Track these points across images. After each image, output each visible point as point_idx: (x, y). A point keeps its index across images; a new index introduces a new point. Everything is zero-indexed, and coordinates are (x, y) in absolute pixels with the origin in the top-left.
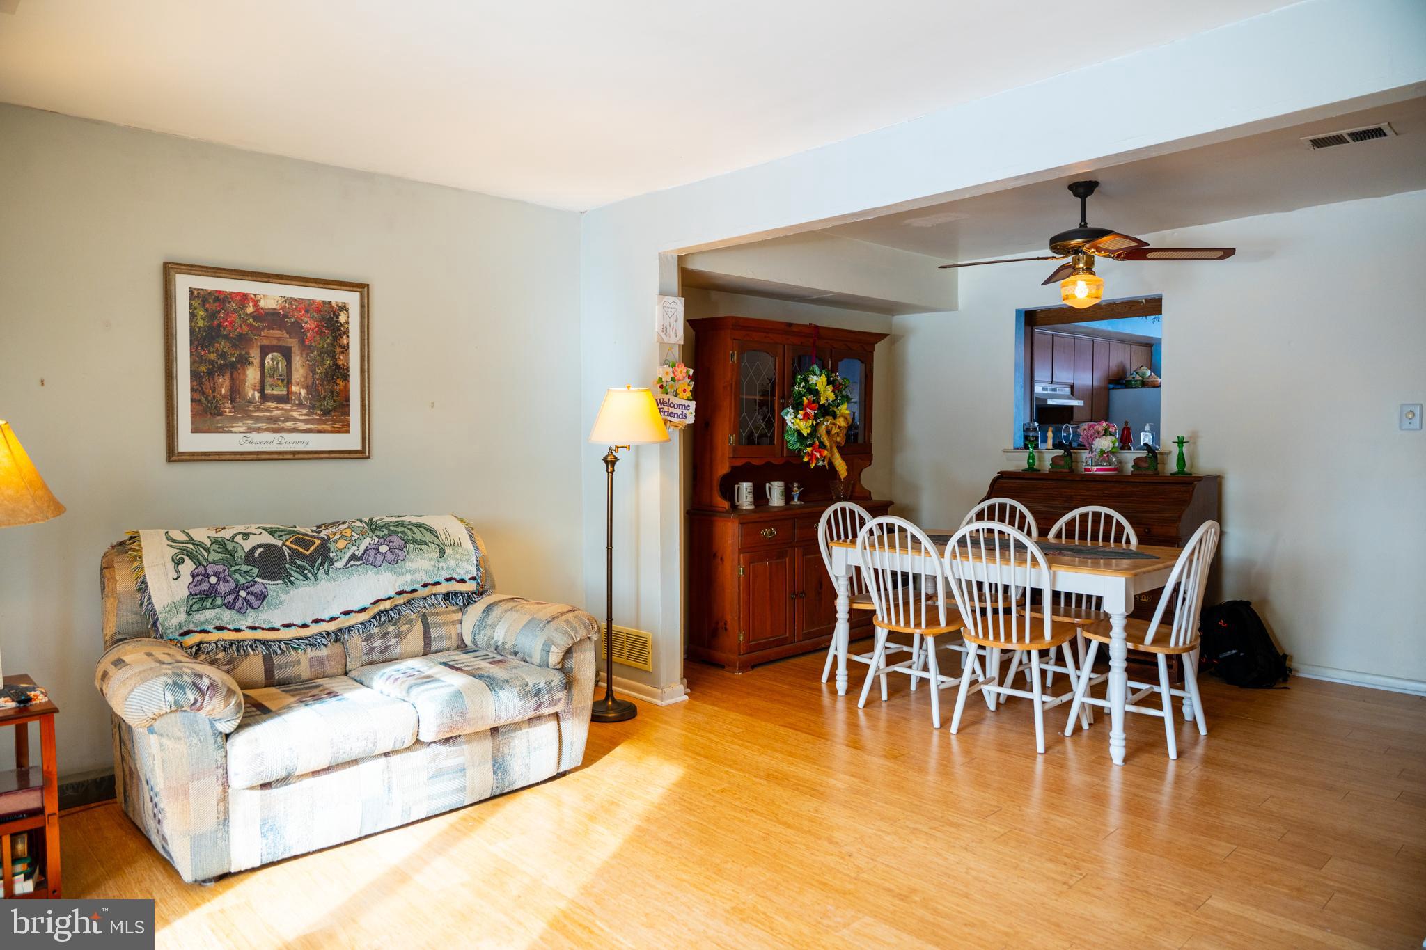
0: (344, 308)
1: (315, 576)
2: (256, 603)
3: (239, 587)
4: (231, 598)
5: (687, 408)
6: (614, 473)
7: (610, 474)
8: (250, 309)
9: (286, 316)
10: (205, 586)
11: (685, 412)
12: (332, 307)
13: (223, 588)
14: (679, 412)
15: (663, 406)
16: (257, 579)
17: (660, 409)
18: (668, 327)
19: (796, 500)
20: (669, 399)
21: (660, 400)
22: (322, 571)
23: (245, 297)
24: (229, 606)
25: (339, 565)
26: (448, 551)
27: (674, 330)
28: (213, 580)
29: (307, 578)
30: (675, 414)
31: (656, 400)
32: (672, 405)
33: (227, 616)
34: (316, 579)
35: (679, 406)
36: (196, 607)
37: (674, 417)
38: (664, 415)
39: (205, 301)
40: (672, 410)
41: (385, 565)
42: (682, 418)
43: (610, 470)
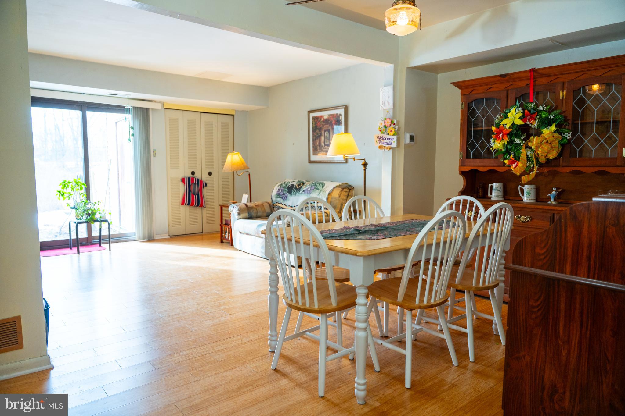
0: (341, 115)
1: (296, 194)
2: (286, 199)
3: (284, 194)
4: (282, 196)
5: (392, 139)
6: (366, 170)
7: (365, 170)
8: (322, 120)
9: (329, 120)
10: (279, 192)
11: (391, 141)
12: (338, 115)
13: (281, 193)
14: (388, 142)
15: (380, 140)
16: (287, 193)
17: (379, 141)
18: (385, 101)
19: (552, 200)
20: (383, 136)
21: (379, 137)
22: (297, 193)
23: (321, 116)
24: (282, 198)
25: (301, 192)
26: (321, 193)
27: (388, 102)
28: (280, 191)
29: (294, 194)
30: (386, 143)
31: (377, 137)
32: (385, 139)
33: (281, 201)
34: (296, 195)
35: (388, 139)
36: (277, 197)
37: (386, 144)
38: (381, 144)
39: (314, 119)
40: (385, 141)
41: (307, 194)
42: (390, 145)
43: (364, 168)
